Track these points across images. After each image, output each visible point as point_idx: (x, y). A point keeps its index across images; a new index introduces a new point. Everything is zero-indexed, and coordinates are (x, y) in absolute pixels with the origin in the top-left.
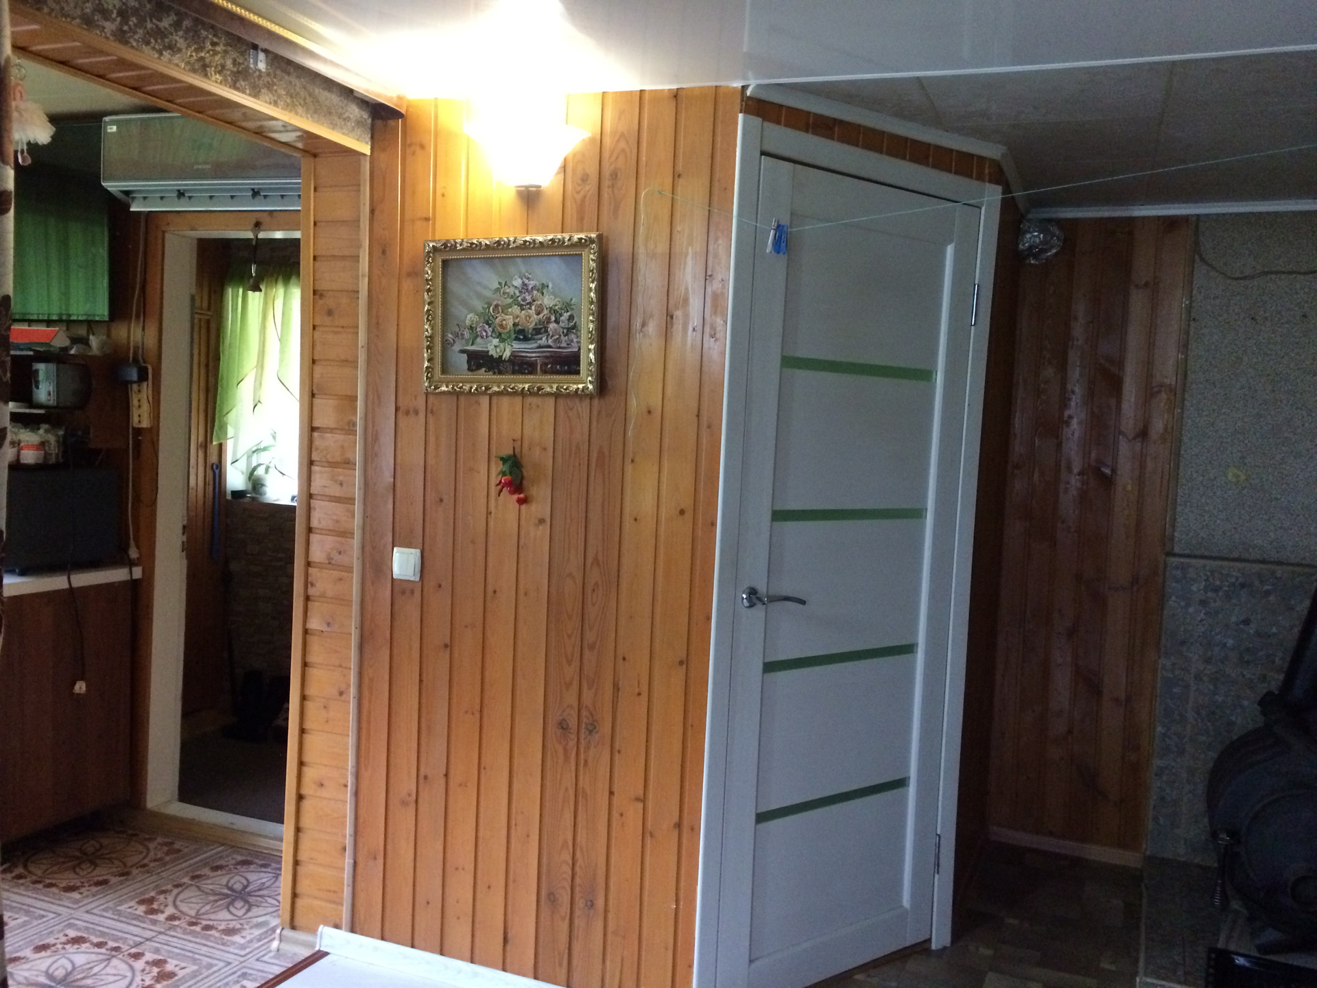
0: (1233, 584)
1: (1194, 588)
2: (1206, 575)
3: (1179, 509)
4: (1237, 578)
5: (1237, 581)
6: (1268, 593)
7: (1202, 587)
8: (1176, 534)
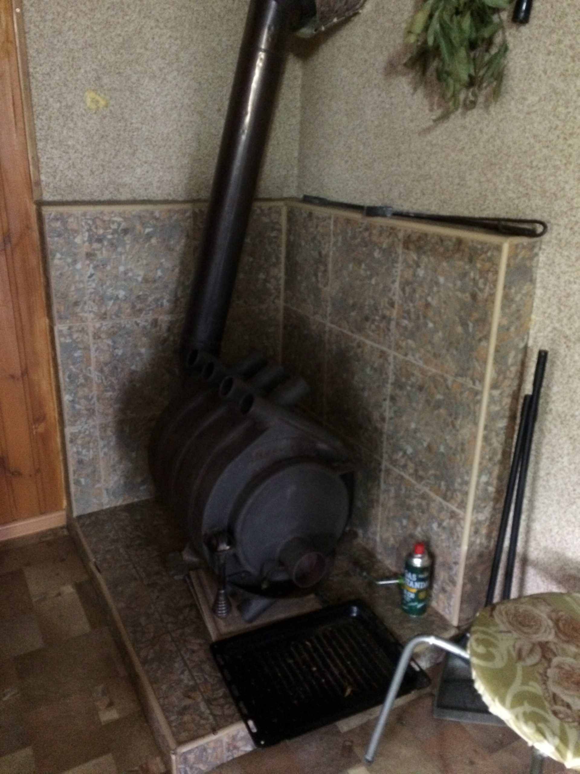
0: (115, 232)
1: (78, 240)
2: (89, 224)
3: (40, 145)
4: (119, 224)
5: (119, 227)
6: (149, 237)
7: (86, 239)
8: (43, 177)
